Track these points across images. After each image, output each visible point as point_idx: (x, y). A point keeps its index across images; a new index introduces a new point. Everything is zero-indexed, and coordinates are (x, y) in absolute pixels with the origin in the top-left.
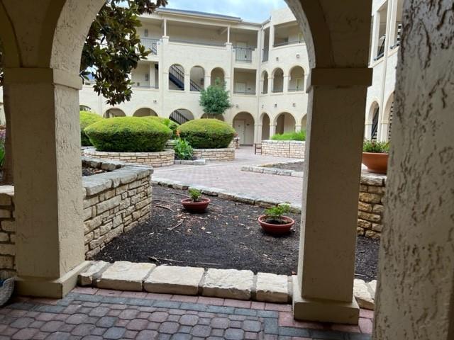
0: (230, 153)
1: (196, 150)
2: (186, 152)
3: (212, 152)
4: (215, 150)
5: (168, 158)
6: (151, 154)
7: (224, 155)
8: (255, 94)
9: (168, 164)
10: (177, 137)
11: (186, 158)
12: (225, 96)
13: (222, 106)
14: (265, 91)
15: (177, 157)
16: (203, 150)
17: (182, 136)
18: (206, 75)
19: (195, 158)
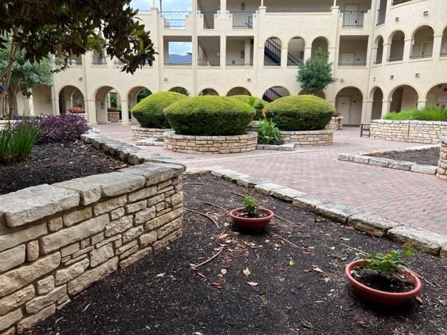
0: (327, 136)
1: (284, 132)
2: (271, 135)
3: (304, 135)
4: (307, 132)
5: (249, 143)
6: (228, 138)
7: (319, 139)
8: (365, 64)
9: (248, 149)
10: (262, 118)
11: (271, 143)
12: (328, 69)
13: (323, 81)
14: (379, 60)
15: (261, 140)
16: (293, 133)
17: (269, 116)
18: (306, 46)
19: (282, 142)
